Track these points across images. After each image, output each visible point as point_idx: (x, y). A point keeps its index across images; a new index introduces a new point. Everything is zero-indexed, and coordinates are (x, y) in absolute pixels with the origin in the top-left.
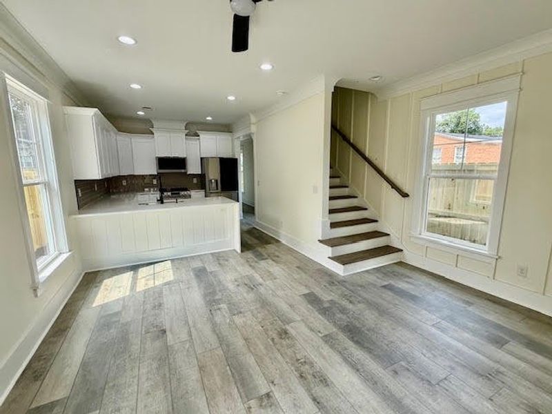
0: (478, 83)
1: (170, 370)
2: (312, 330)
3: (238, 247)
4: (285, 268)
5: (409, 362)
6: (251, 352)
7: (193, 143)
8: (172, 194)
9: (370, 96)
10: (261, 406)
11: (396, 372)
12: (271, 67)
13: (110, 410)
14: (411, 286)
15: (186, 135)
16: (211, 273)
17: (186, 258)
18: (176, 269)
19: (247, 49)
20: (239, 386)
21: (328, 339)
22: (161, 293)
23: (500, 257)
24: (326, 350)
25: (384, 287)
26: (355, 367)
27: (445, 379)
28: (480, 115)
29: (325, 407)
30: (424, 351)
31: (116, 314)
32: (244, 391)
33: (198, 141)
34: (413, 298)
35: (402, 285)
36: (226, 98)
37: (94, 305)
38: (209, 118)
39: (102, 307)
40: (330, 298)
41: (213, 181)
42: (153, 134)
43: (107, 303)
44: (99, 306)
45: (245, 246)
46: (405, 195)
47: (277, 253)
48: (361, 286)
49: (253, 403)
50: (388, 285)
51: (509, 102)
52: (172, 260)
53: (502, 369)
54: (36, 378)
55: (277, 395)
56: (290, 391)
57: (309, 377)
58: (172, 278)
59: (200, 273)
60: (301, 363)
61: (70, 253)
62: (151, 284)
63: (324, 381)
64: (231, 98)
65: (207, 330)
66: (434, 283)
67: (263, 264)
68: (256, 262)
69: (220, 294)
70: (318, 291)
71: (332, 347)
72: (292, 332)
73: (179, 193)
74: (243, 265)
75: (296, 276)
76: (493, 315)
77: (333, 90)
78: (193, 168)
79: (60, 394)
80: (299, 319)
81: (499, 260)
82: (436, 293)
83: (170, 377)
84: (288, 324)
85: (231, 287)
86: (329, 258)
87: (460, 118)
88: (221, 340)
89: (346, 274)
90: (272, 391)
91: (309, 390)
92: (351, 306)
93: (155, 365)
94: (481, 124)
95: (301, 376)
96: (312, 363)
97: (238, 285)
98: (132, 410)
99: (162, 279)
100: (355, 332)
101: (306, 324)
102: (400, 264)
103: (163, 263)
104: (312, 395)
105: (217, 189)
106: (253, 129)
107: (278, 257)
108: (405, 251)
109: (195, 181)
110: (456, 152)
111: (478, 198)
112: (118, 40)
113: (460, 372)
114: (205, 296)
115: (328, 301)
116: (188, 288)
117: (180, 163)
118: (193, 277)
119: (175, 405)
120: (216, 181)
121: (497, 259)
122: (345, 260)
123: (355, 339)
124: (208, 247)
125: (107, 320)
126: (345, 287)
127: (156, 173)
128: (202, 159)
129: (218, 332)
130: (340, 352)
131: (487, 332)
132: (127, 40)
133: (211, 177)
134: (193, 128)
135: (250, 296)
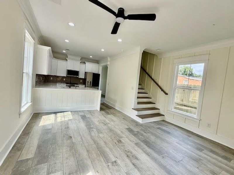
0: (195, 56)
1: (75, 151)
2: (131, 141)
3: (99, 109)
4: (118, 118)
5: (168, 154)
6: (108, 147)
7: (83, 66)
8: (71, 85)
9: (155, 56)
10: (113, 165)
11: (163, 157)
12: (121, 41)
13: (52, 163)
14: (168, 129)
15: (80, 62)
16: (88, 117)
17: (77, 111)
18: (73, 115)
19: (116, 33)
20: (103, 158)
21: (137, 144)
22: (68, 123)
23: (201, 120)
24: (136, 148)
25: (158, 128)
26: (148, 154)
27: (181, 160)
28: (193, 69)
29: (137, 167)
30: (173, 151)
31: (50, 129)
32: (106, 160)
33: (85, 65)
34: (169, 133)
35: (164, 128)
36: (101, 50)
37: (40, 125)
38: (91, 57)
39: (43, 126)
40: (137, 130)
41: (89, 82)
42: (67, 60)
43: (45, 125)
44: (42, 126)
45: (101, 109)
46: (167, 94)
47: (114, 113)
48: (149, 127)
49: (109, 164)
50: (159, 128)
51: (205, 64)
52: (71, 112)
53: (201, 158)
54: (19, 150)
55: (119, 162)
56: (124, 161)
57: (131, 157)
58: (72, 118)
59: (84, 117)
60: (127, 152)
61: (31, 103)
62: (63, 119)
63: (137, 158)
64: (103, 50)
65: (89, 138)
66: (176, 128)
67: (109, 116)
68: (106, 115)
69: (93, 125)
70: (132, 127)
71: (139, 147)
72: (123, 141)
73: (74, 85)
74: (101, 116)
75: (123, 121)
76: (198, 141)
77: (143, 52)
78: (81, 76)
79: (30, 156)
80: (125, 137)
81: (201, 121)
82: (177, 132)
83: (75, 153)
84: (121, 138)
85: (97, 123)
86: (136, 115)
87: (186, 69)
88: (95, 142)
89: (143, 123)
90: (116, 160)
91: (131, 161)
92: (145, 134)
93: (68, 149)
94: (193, 73)
95: (128, 156)
96: (131, 152)
97: (100, 123)
98: (61, 164)
99: (67, 118)
100: (147, 143)
101: (128, 139)
102: (163, 121)
103: (67, 112)
104: (132, 163)
105: (90, 85)
106: (109, 63)
107: (115, 114)
108: (165, 116)
109: (81, 81)
110: (184, 82)
111: (192, 99)
112: (68, 24)
113: (187, 158)
114: (86, 126)
115: (136, 131)
116: (79, 122)
117: (76, 73)
118: (81, 118)
119: (79, 163)
120: (90, 82)
121: (200, 120)
122: (142, 117)
123: (148, 145)
124: (86, 107)
125: (46, 131)
126: (143, 127)
127: (66, 76)
128: (85, 72)
129: (93, 139)
130: (142, 149)
131: (196, 146)
132: (71, 24)
133: (88, 80)
134: (84, 60)
135: (105, 127)
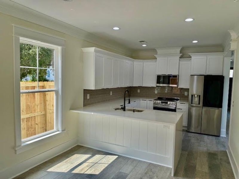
8: (162, 102)
15: (180, 57)
33: (189, 62)
41: (196, 96)
42: (156, 59)
61: (61, 132)
105: (199, 104)
109: (186, 94)
120: (199, 97)
127: (155, 86)
133: (194, 93)
